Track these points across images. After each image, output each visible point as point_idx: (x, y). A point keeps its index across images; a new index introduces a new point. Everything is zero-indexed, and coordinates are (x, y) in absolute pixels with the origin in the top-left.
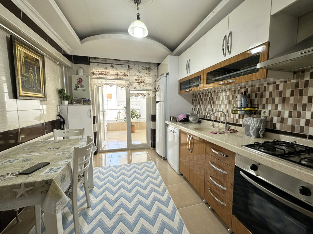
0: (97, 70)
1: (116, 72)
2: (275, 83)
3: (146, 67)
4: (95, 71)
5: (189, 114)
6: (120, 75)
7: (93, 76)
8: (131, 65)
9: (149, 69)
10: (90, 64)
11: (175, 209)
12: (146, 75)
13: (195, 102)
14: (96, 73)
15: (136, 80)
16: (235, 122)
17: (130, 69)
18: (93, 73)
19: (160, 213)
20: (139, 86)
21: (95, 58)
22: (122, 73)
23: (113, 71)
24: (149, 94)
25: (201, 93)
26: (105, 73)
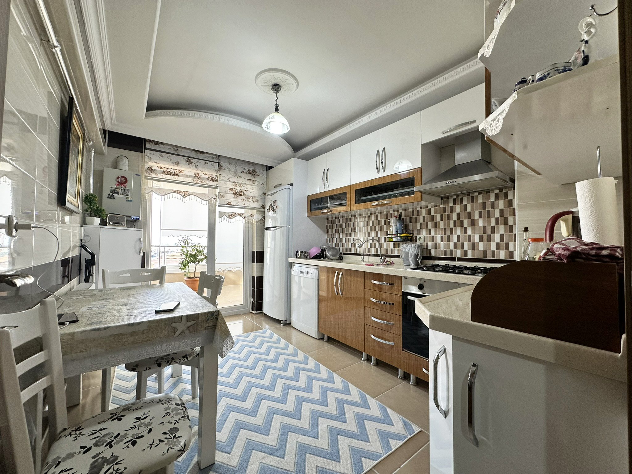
0: (159, 165)
1: (196, 172)
2: (427, 207)
3: (249, 170)
4: (155, 166)
5: (324, 247)
6: (203, 179)
7: (150, 174)
8: (223, 164)
9: (253, 173)
10: (145, 153)
11: (331, 373)
12: (248, 182)
13: (330, 230)
14: (157, 170)
15: (231, 189)
16: (389, 254)
17: (220, 169)
18: (151, 170)
19: (313, 381)
20: (235, 199)
21: (156, 143)
22: (206, 174)
23: (191, 170)
24: (252, 216)
25: (340, 216)
26: (174, 172)
